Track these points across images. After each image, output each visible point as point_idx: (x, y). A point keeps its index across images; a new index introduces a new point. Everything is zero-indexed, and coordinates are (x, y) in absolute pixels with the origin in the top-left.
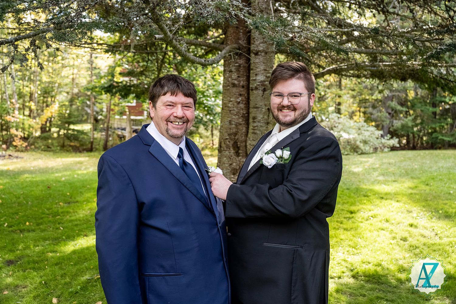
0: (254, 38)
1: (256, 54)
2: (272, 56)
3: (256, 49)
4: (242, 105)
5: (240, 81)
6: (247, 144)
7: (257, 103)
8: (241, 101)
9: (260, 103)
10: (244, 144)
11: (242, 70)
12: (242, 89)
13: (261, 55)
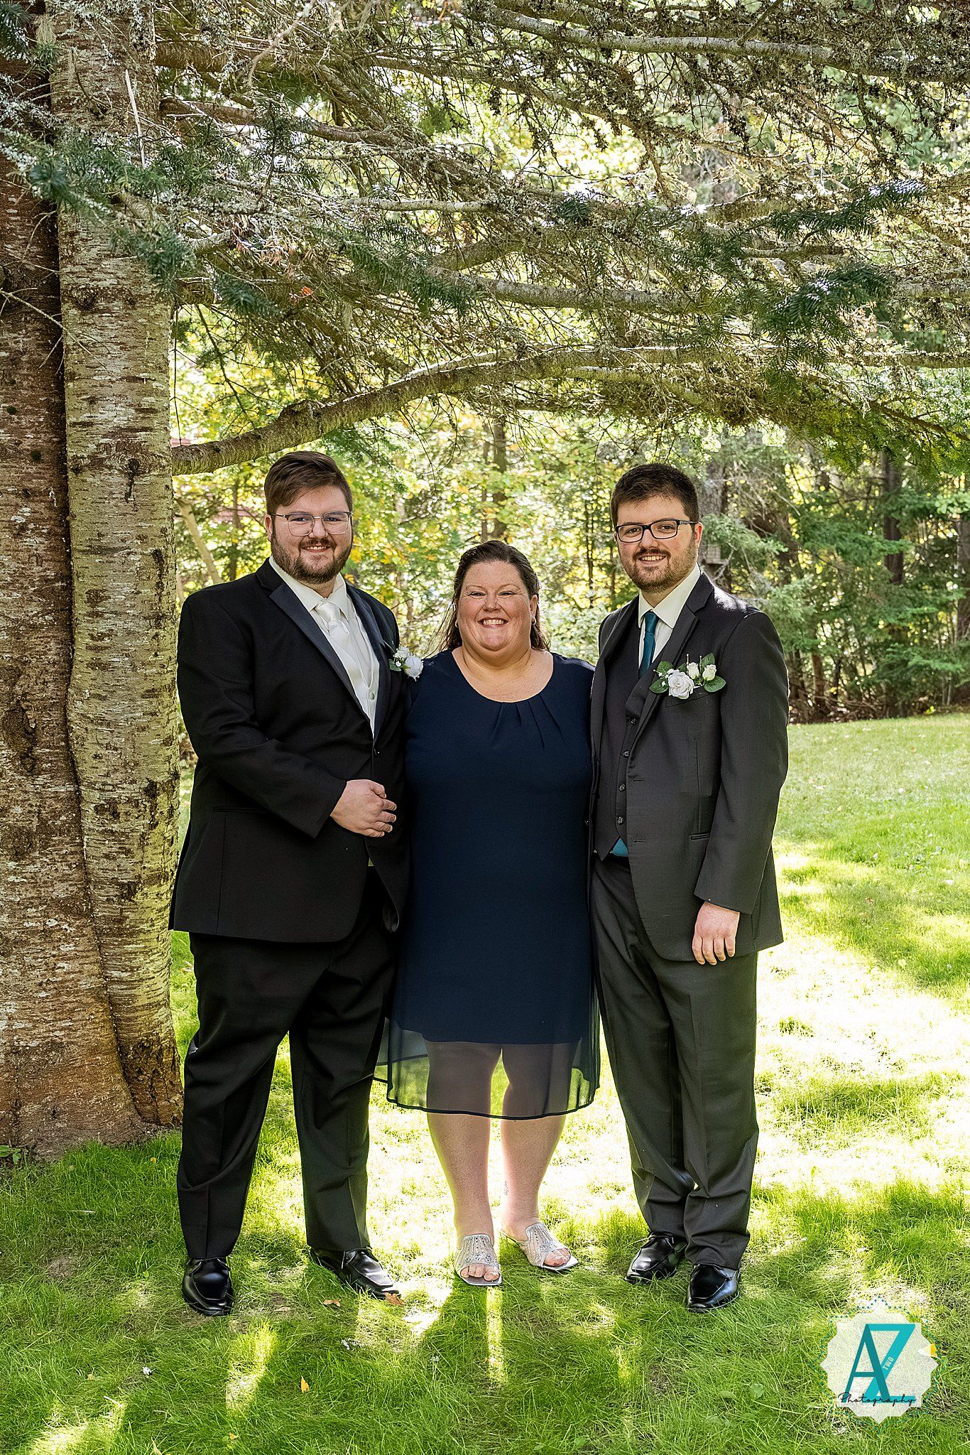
0: (72, 235)
1: (87, 306)
2: (157, 316)
3: (83, 282)
4: (39, 540)
5: (19, 431)
6: (72, 716)
7: (103, 529)
8: (29, 521)
9: (118, 530)
10: (56, 715)
11: (26, 377)
12: (33, 470)
13: (108, 310)
